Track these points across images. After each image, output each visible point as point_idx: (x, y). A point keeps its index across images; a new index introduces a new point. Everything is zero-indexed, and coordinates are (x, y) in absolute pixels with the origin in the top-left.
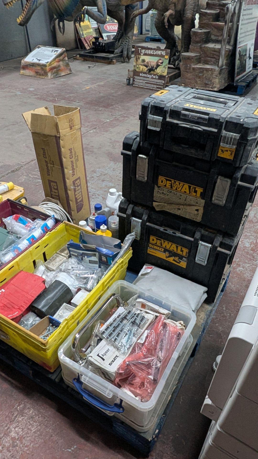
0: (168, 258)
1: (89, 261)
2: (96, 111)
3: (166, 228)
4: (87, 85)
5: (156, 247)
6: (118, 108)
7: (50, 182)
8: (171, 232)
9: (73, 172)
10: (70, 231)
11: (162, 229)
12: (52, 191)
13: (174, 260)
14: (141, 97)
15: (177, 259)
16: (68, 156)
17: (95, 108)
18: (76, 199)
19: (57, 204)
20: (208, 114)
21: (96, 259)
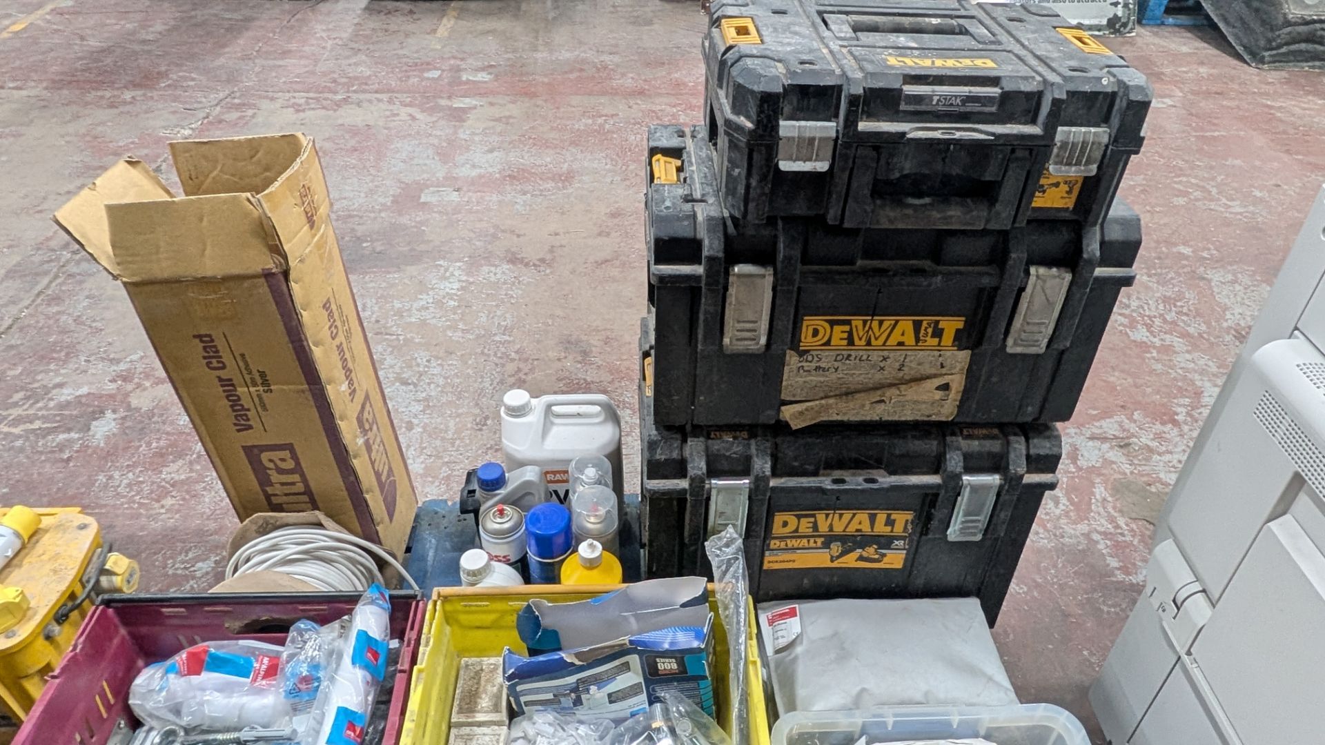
0: (840, 560)
1: (610, 695)
2: (112, 106)
3: (837, 474)
4: (8, 16)
5: (794, 541)
6: (193, 79)
7: (252, 453)
8: (860, 479)
9: (351, 383)
10: (463, 618)
11: (826, 482)
12: (271, 484)
13: (861, 558)
14: (247, 29)
15: (870, 551)
16: (325, 333)
17: (102, 97)
18: (378, 475)
19: (319, 525)
20: (994, 81)
21: (634, 677)
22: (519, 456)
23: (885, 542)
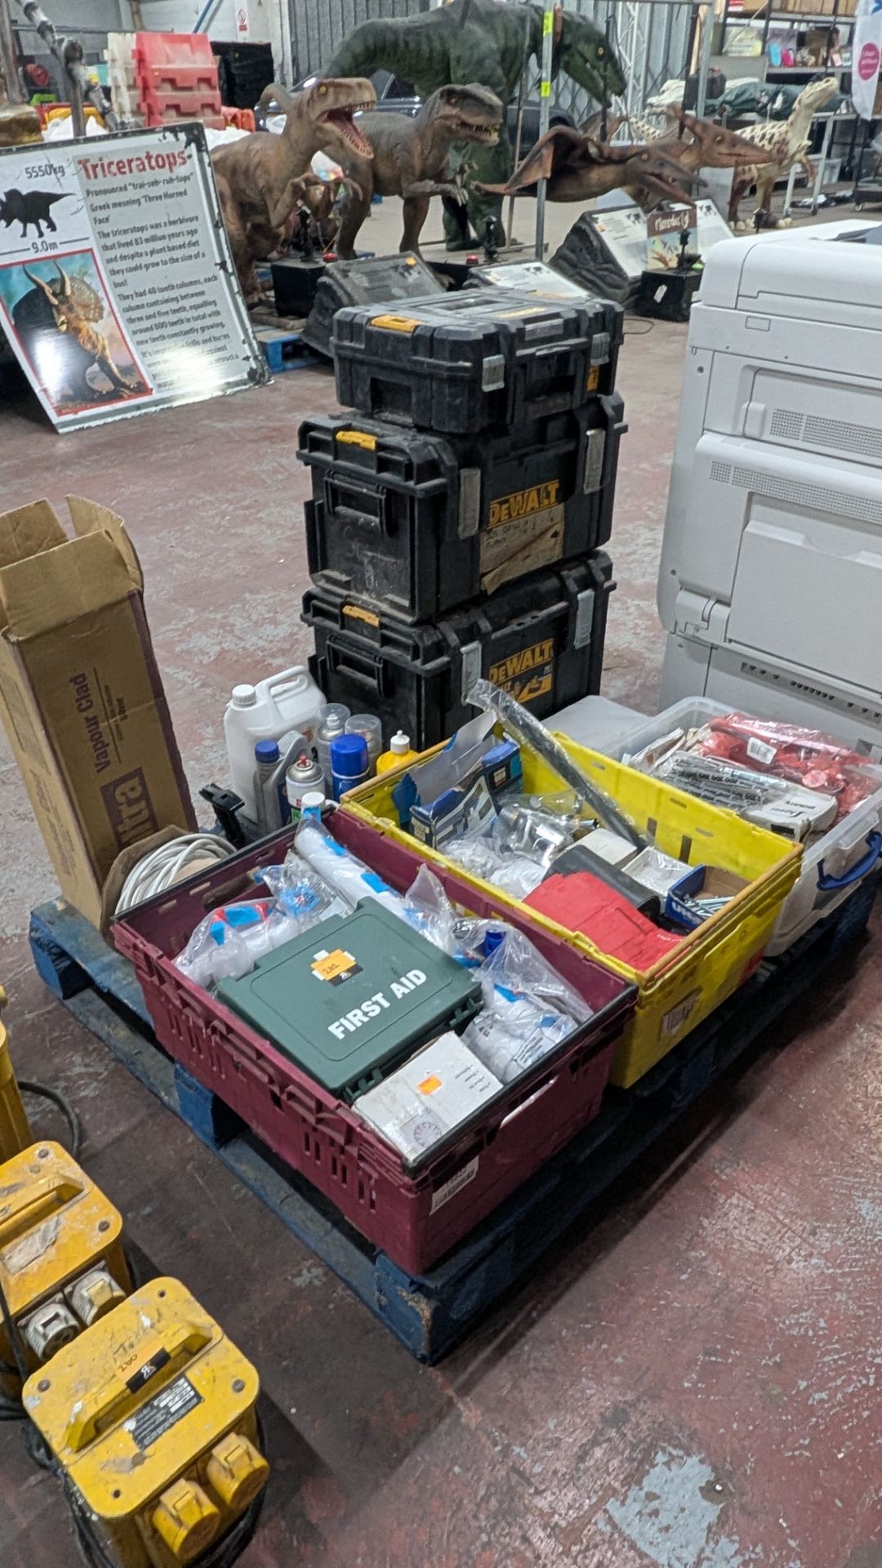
1: (479, 813)
3: (520, 620)
7: (109, 792)
8: (530, 618)
11: (515, 627)
12: (122, 821)
13: (531, 691)
15: (533, 683)
20: (556, 316)
21: (485, 796)
22: (270, 734)
23: (538, 671)
